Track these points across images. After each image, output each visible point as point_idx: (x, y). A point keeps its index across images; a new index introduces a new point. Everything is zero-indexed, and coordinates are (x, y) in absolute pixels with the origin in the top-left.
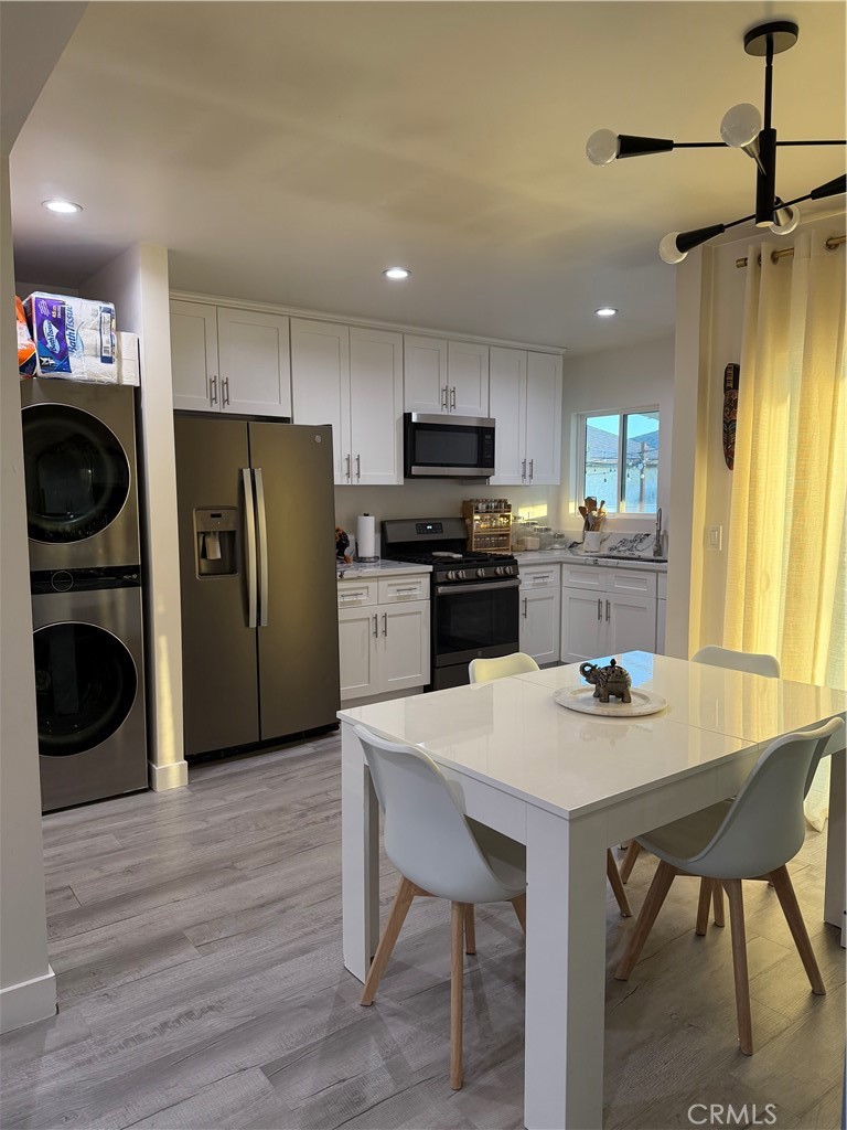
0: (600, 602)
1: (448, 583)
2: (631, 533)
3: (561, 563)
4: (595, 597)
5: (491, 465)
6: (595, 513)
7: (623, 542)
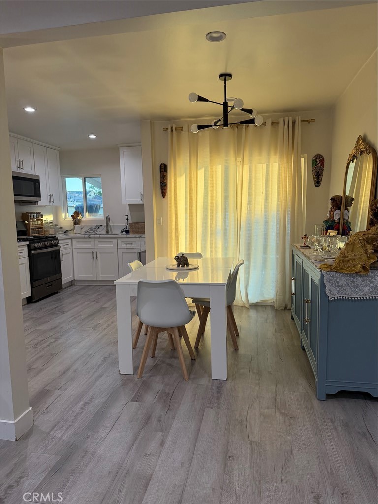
0: (93, 253)
1: (36, 249)
2: (94, 225)
3: (71, 238)
4: (90, 251)
5: (40, 196)
6: (79, 218)
7: (91, 229)
